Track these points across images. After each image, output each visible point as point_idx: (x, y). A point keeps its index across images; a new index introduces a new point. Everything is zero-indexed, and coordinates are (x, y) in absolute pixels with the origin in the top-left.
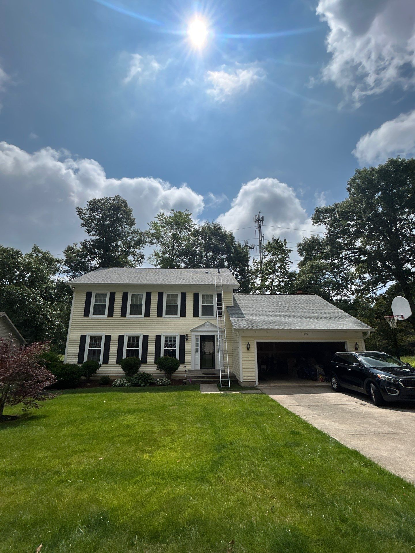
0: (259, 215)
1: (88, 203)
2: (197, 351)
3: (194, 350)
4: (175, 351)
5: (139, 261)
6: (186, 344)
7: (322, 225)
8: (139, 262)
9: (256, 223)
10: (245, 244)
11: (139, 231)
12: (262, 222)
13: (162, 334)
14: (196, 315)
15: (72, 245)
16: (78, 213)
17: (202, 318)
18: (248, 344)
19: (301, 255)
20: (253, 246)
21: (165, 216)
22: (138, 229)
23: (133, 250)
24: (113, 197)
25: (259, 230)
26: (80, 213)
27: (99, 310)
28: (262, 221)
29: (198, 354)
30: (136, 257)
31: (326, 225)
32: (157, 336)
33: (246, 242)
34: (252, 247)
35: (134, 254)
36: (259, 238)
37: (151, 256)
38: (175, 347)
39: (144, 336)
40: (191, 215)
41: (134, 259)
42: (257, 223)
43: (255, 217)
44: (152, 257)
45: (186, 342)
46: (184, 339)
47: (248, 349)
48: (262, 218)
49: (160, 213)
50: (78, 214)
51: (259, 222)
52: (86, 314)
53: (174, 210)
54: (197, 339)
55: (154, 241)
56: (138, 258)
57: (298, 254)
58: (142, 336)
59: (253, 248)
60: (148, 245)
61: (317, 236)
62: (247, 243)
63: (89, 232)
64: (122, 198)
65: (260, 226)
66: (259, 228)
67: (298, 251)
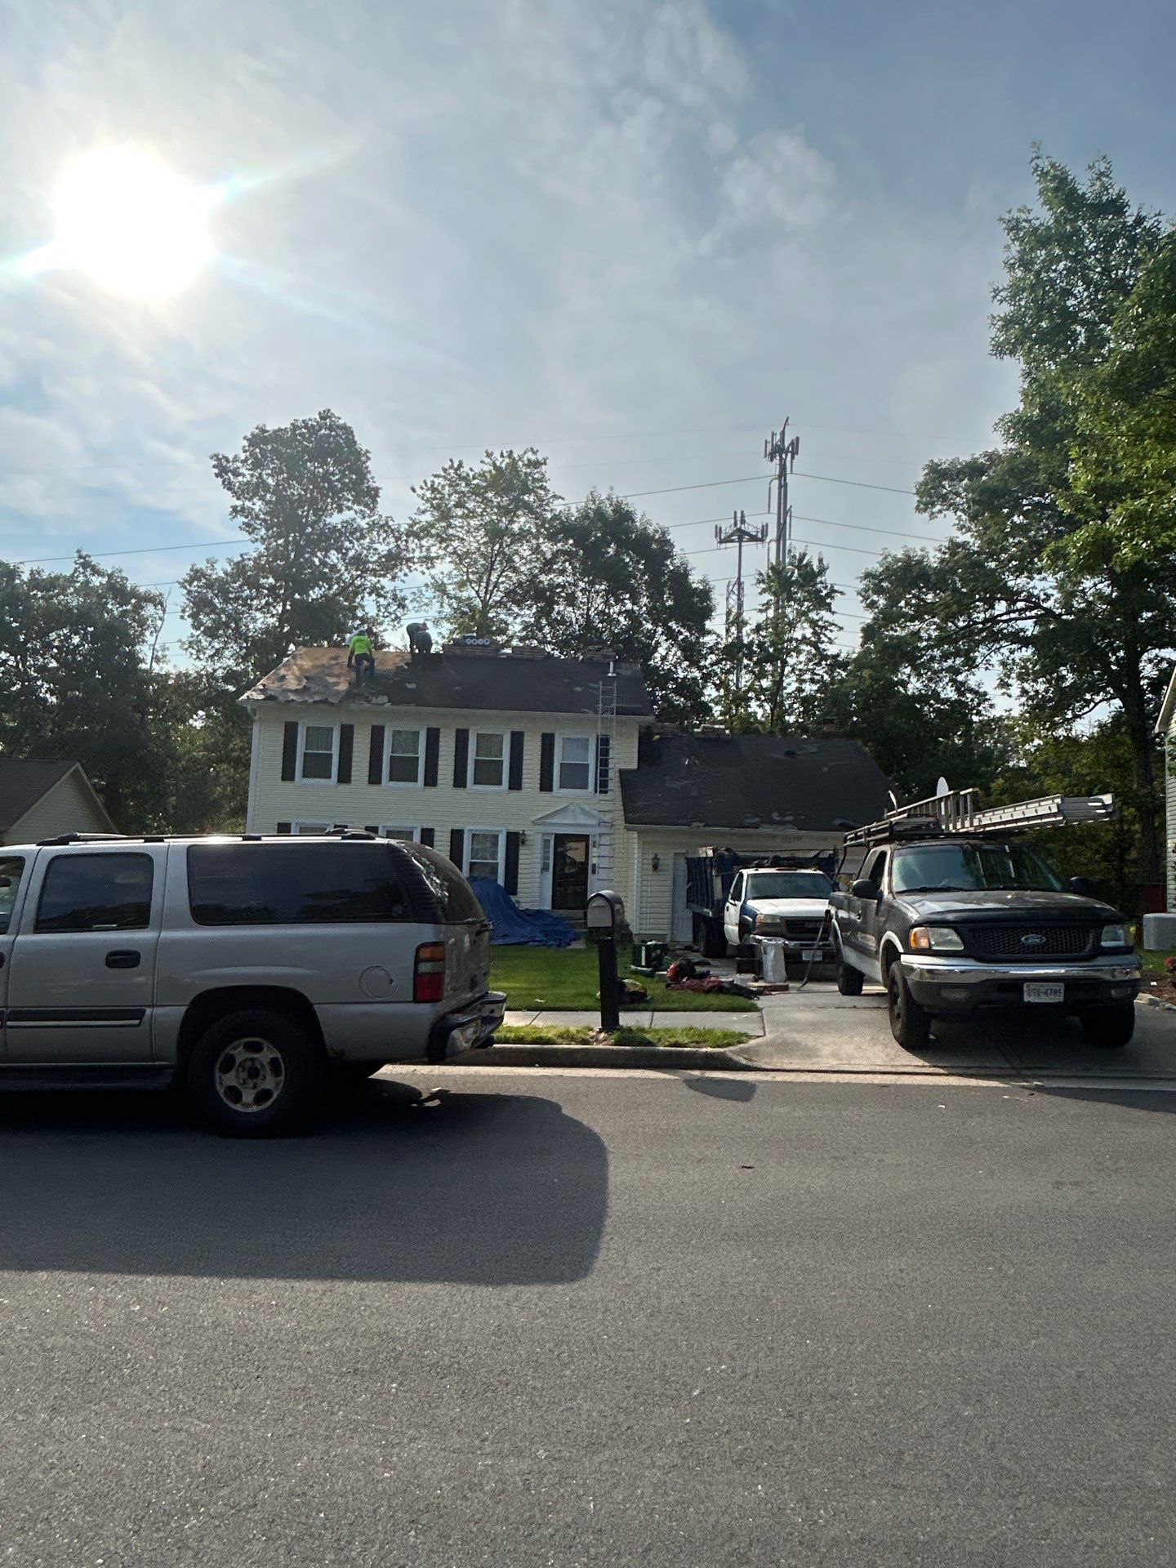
0: (783, 433)
1: (246, 443)
2: (545, 868)
3: (539, 866)
4: (494, 867)
5: (391, 614)
6: (521, 852)
7: (946, 512)
8: (393, 616)
9: (772, 460)
10: (736, 524)
11: (391, 523)
12: (793, 458)
13: (467, 828)
14: (546, 785)
15: (202, 565)
16: (216, 471)
17: (561, 795)
18: (656, 858)
19: (872, 605)
20: (764, 530)
21: (465, 470)
22: (387, 517)
23: (375, 580)
24: (312, 417)
25: (780, 487)
26: (223, 468)
27: (317, 767)
28: (794, 453)
29: (549, 875)
30: (381, 600)
31: (959, 513)
32: (453, 831)
33: (739, 519)
34: (760, 536)
35: (376, 591)
36: (776, 512)
37: (424, 589)
38: (495, 859)
39: (423, 830)
40: (545, 463)
41: (378, 607)
42: (777, 461)
43: (769, 439)
44: (424, 592)
45: (521, 848)
46: (515, 841)
47: (655, 867)
48: (795, 444)
49: (451, 460)
50: (217, 475)
51: (781, 457)
52: (288, 775)
53: (492, 454)
54: (546, 842)
55: (434, 552)
56: (389, 605)
57: (862, 602)
58: (419, 830)
59: (762, 540)
60: (420, 569)
61: (919, 553)
62: (743, 522)
63: (249, 528)
64: (339, 418)
65: (783, 474)
66: (780, 477)
67: (859, 593)
